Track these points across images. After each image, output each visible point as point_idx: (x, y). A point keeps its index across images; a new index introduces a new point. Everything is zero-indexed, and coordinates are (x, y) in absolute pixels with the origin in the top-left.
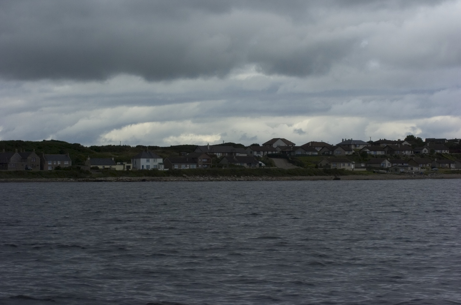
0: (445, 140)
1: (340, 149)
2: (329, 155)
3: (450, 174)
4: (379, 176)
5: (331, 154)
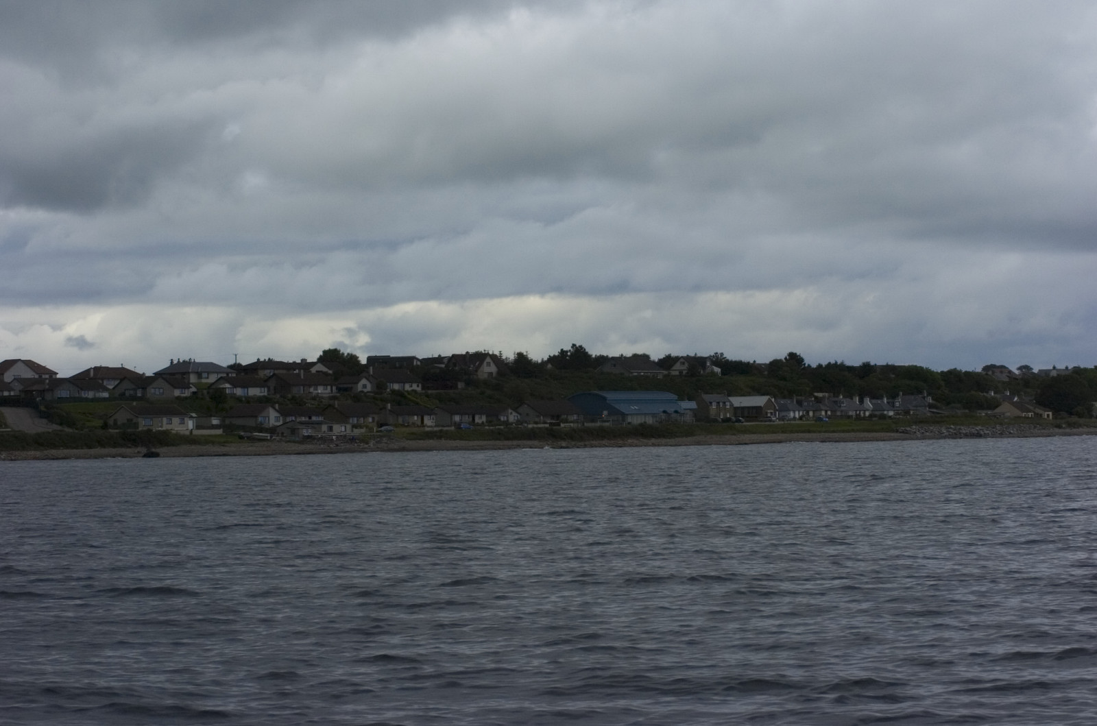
0: (413, 358)
2: (134, 398)
3: (420, 439)
4: (252, 446)
5: (139, 395)
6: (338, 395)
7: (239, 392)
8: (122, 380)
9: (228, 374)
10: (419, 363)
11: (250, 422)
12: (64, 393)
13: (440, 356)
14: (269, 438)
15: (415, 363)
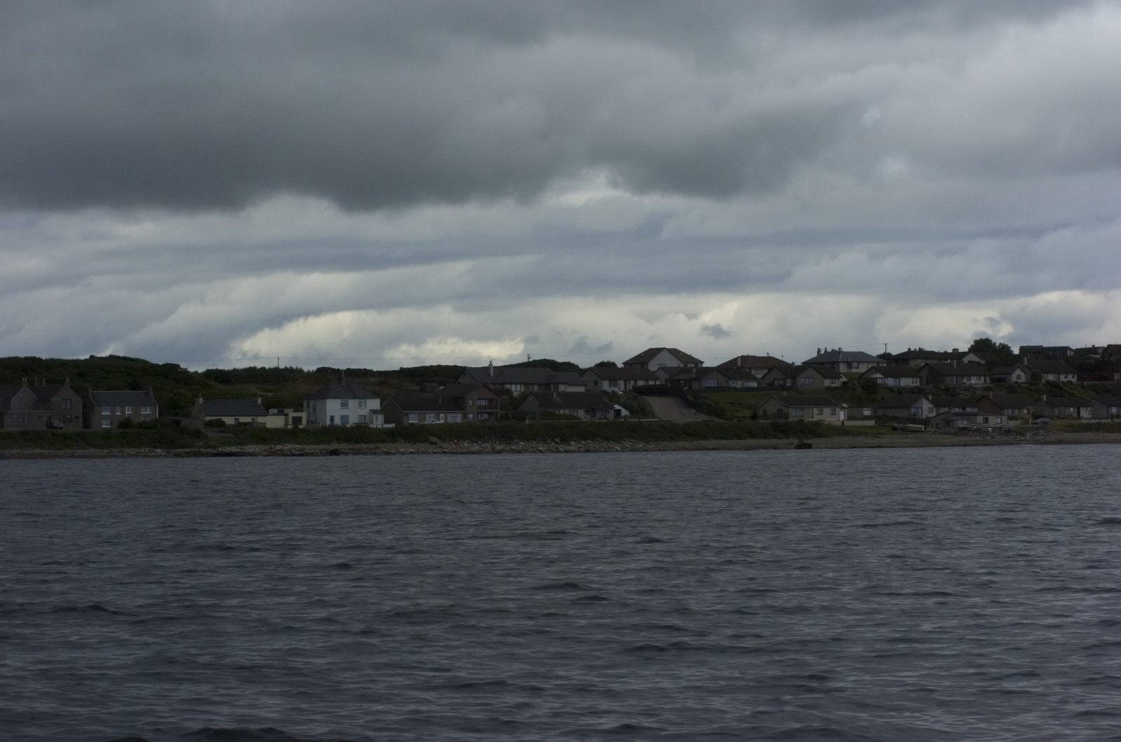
0: (1066, 349)
1: (810, 372)
2: (784, 388)
3: (1078, 432)
4: (906, 438)
5: (788, 384)
6: (992, 385)
7: (890, 382)
8: (770, 370)
9: (878, 364)
10: (1072, 353)
11: (903, 413)
12: (712, 383)
13: (1093, 346)
14: (923, 429)
15: (1068, 354)
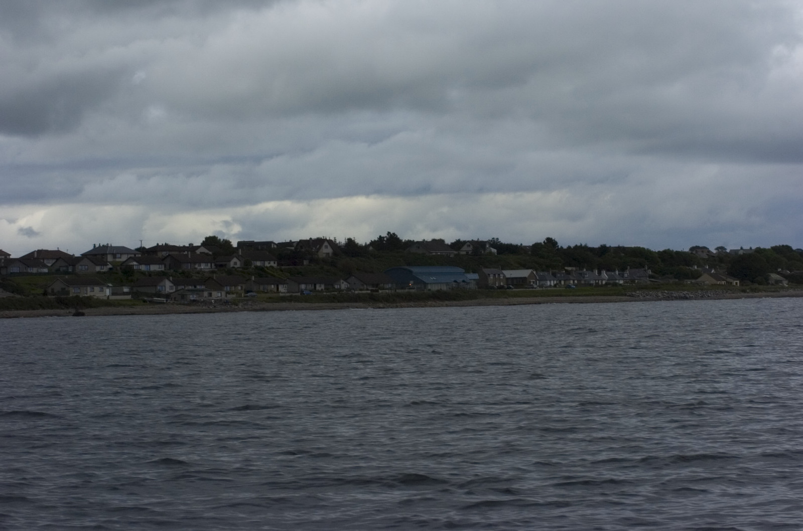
0: (271, 243)
1: (86, 261)
2: (67, 273)
3: (276, 302)
4: (152, 308)
5: (70, 270)
6: (216, 270)
7: (143, 268)
8: (57, 260)
9: (135, 255)
10: (275, 246)
11: (151, 290)
12: (15, 270)
13: (291, 241)
14: (165, 302)
15: (272, 246)
